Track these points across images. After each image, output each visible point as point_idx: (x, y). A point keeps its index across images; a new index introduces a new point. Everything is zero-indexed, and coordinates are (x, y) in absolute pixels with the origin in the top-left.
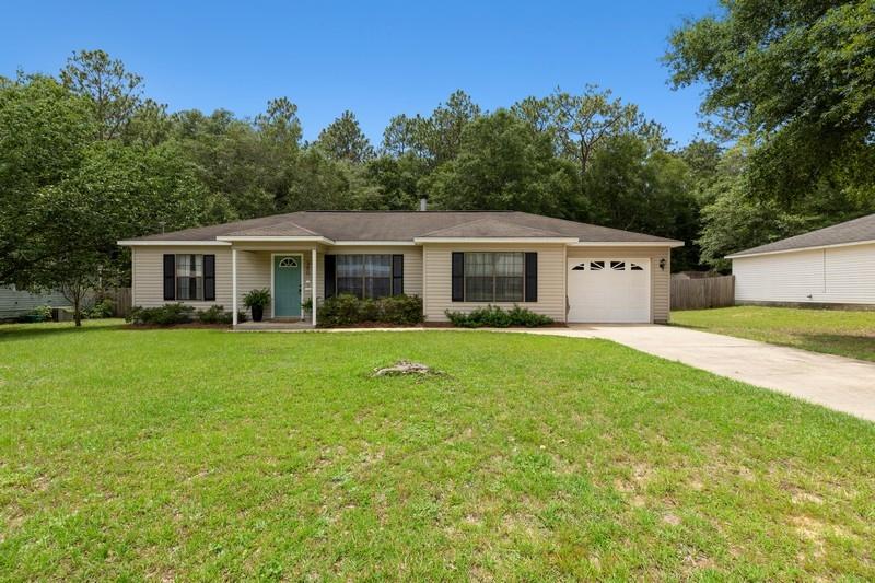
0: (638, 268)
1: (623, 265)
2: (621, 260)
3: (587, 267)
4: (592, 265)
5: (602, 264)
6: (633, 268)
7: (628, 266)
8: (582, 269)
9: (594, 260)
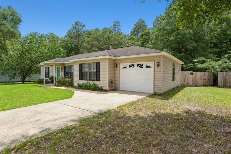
0: (149, 67)
1: (142, 65)
2: (141, 63)
3: (128, 67)
4: (130, 66)
5: (133, 65)
6: (146, 67)
7: (144, 66)
8: (126, 68)
9: (130, 64)
